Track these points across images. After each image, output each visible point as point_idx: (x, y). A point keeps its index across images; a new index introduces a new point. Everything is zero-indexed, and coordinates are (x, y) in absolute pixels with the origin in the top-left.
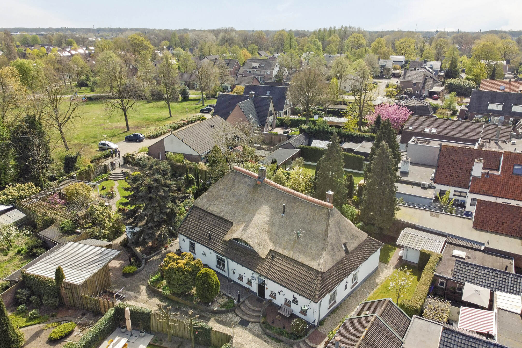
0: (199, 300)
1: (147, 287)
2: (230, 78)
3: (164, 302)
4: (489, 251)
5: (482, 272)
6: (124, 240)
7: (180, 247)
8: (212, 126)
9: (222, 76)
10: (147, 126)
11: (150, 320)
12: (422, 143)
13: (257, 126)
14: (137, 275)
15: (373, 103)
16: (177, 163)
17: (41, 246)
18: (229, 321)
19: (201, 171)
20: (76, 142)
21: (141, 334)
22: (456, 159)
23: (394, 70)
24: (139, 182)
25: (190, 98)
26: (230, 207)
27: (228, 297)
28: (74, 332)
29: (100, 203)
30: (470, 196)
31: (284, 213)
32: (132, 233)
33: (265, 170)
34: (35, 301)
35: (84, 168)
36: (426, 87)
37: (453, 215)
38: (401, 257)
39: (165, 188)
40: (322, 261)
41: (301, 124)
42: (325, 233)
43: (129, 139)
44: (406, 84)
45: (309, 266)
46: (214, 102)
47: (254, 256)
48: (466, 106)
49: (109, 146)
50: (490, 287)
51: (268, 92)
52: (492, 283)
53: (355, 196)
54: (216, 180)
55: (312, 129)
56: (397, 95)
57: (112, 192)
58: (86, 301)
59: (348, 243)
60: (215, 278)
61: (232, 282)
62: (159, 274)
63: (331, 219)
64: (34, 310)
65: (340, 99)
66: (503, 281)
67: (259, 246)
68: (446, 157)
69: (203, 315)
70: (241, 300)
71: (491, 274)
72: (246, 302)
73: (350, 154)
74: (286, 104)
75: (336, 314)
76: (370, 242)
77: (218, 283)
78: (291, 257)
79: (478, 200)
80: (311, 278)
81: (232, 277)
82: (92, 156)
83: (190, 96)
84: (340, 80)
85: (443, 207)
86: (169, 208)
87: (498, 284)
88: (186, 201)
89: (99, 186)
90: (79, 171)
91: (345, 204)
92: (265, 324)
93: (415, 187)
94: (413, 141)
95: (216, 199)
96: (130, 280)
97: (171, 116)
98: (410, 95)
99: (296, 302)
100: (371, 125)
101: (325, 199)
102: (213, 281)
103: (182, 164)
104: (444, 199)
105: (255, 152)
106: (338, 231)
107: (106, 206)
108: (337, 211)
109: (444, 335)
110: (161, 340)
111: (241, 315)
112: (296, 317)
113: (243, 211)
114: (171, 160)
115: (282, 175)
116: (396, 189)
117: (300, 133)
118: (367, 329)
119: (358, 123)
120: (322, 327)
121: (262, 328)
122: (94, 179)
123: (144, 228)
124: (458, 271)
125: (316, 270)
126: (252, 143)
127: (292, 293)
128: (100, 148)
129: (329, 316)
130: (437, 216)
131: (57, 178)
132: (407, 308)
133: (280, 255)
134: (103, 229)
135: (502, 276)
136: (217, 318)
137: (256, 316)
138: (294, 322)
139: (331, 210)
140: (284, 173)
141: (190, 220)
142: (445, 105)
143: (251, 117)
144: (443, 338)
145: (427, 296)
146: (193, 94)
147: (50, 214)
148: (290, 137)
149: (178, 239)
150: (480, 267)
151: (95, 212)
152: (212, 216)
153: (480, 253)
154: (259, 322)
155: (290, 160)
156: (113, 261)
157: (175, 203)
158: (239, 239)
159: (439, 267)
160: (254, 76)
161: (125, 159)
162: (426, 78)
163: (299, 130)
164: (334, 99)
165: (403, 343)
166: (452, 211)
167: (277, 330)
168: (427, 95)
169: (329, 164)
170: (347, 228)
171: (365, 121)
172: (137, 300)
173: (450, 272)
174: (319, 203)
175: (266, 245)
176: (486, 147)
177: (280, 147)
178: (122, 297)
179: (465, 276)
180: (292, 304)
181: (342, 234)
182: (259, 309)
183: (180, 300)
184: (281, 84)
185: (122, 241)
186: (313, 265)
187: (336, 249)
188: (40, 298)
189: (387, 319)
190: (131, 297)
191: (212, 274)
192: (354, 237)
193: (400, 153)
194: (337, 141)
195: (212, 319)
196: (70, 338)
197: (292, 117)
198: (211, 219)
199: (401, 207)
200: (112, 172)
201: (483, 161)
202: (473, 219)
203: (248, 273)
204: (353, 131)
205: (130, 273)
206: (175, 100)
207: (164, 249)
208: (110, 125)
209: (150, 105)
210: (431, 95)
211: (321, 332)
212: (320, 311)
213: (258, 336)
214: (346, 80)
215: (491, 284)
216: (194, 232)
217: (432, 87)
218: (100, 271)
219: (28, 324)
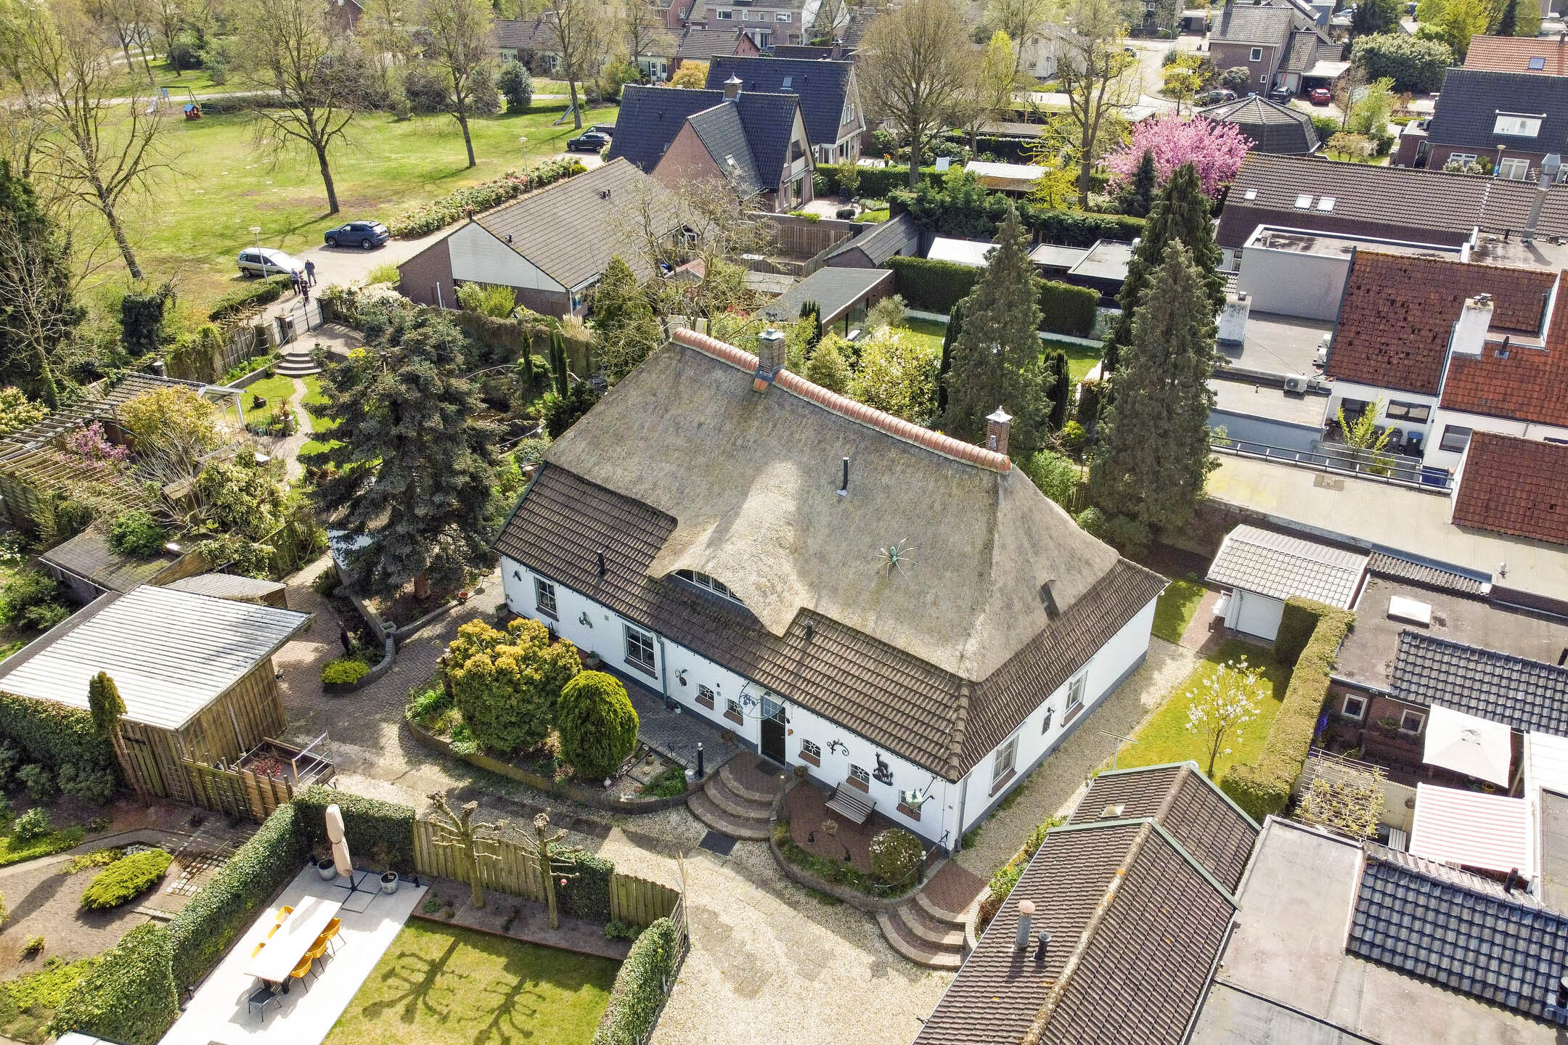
0: (571, 771)
1: (401, 729)
2: (663, 37)
3: (460, 777)
4: (1505, 600)
5: (1489, 668)
6: (326, 573)
7: (507, 596)
8: (604, 196)
9: (636, 30)
10: (394, 198)
11: (412, 842)
12: (1289, 245)
13: (751, 191)
14: (371, 689)
15: (1124, 115)
16: (494, 318)
17: (54, 599)
18: (670, 838)
19: (573, 345)
20: (167, 250)
21: (383, 884)
22: (1403, 299)
23: (1188, 8)
24: (360, 388)
25: (534, 104)
26: (667, 467)
27: (666, 761)
28: (167, 880)
29: (240, 457)
30: (1441, 419)
31: (844, 488)
32: (348, 553)
33: (781, 343)
34: (35, 782)
35: (189, 338)
36: (1292, 64)
37: (1388, 483)
38: (1219, 620)
39: (445, 405)
40: (972, 646)
41: (896, 186)
42: (982, 553)
43: (338, 242)
44: (1230, 53)
45: (927, 663)
46: (610, 116)
47: (748, 629)
48: (1420, 125)
49: (273, 264)
50: (1512, 718)
51: (787, 82)
52: (1518, 706)
53: (1071, 423)
54: (621, 375)
55: (930, 202)
56: (1202, 89)
57: (286, 415)
58: (203, 782)
59: (1058, 583)
60: (621, 700)
61: (678, 711)
62: (441, 688)
63: (1004, 505)
64: (31, 812)
65: (1018, 102)
66: (1553, 699)
67: (765, 595)
68: (1368, 291)
69: (584, 817)
70: (709, 769)
71: (1515, 676)
72: (725, 774)
73: (1053, 283)
74: (845, 118)
75: (1014, 809)
76: (1125, 576)
77: (630, 719)
78: (868, 631)
79: (1476, 433)
80: (936, 701)
81: (676, 692)
82: (218, 298)
83: (533, 97)
84: (1018, 41)
85: (1353, 456)
86: (463, 472)
87: (1537, 710)
88: (527, 442)
89: (243, 398)
90: (172, 347)
91: (1041, 450)
92: (786, 848)
93: (1264, 391)
94: (1258, 240)
95: (619, 438)
96: (346, 704)
97: (472, 163)
98: (1241, 89)
99: (887, 776)
100: (1122, 189)
101: (980, 440)
102: (615, 711)
103: (511, 321)
104: (1360, 431)
105: (745, 278)
106: (1026, 544)
107: (258, 464)
108: (1022, 480)
109: (1370, 882)
110: (450, 905)
111: (708, 818)
112: (888, 823)
113: (711, 479)
114: (474, 309)
115: (835, 354)
116: (1210, 399)
117: (892, 217)
118: (1122, 870)
119: (1077, 182)
120: (972, 853)
121: (776, 858)
122: (227, 372)
123: (385, 537)
124: (1409, 668)
125: (952, 675)
126: (734, 249)
127: (874, 749)
128: (244, 269)
129: (993, 816)
130: (1339, 487)
131: (100, 371)
132: (1245, 793)
133: (833, 624)
134: (254, 540)
135: (1551, 684)
136: (631, 827)
137: (758, 821)
138: (879, 843)
139: (1004, 477)
140: (840, 349)
141: (537, 509)
142: (1353, 123)
143: (731, 162)
144: (1367, 894)
145: (1311, 753)
146: (543, 91)
147: (80, 494)
148: (858, 230)
149: (498, 571)
150: (1482, 653)
151: (221, 485)
152: (606, 498)
153: (1477, 606)
154: (767, 840)
155: (862, 306)
156: (290, 644)
157: (484, 454)
158: (699, 574)
159: (1345, 654)
160: (741, 30)
161: (326, 306)
162: (1292, 34)
163: (888, 205)
164: (999, 101)
165: (1235, 909)
166: (1385, 470)
167: (823, 864)
168: (1293, 89)
169: (993, 319)
170: (1055, 535)
171: (1099, 176)
172: (373, 771)
173: (1381, 669)
174: (964, 454)
175: (786, 594)
176: (1495, 258)
177: (828, 263)
178: (320, 763)
179: (1432, 683)
180: (873, 782)
181: (1036, 553)
182: (767, 798)
183: (510, 769)
184: (829, 53)
185: (319, 577)
186: (943, 658)
187: (1018, 606)
188: (51, 770)
189: (1184, 831)
190: (353, 762)
191: (609, 689)
192: (1075, 562)
193: (1223, 279)
194: (1021, 239)
195: (615, 832)
196: (155, 899)
197: (866, 164)
198: (603, 507)
199: (1223, 460)
200: (285, 350)
201: (1491, 303)
202: (1455, 495)
203: (728, 685)
204: (1061, 208)
205: (345, 683)
206: (486, 109)
207: (455, 603)
208: (277, 193)
209: (405, 127)
210: (1308, 87)
211: (965, 871)
212: (963, 804)
213: (763, 884)
214: (1036, 41)
215: (1514, 708)
216: (551, 549)
217: (1311, 65)
218: (243, 680)
219: (15, 856)
